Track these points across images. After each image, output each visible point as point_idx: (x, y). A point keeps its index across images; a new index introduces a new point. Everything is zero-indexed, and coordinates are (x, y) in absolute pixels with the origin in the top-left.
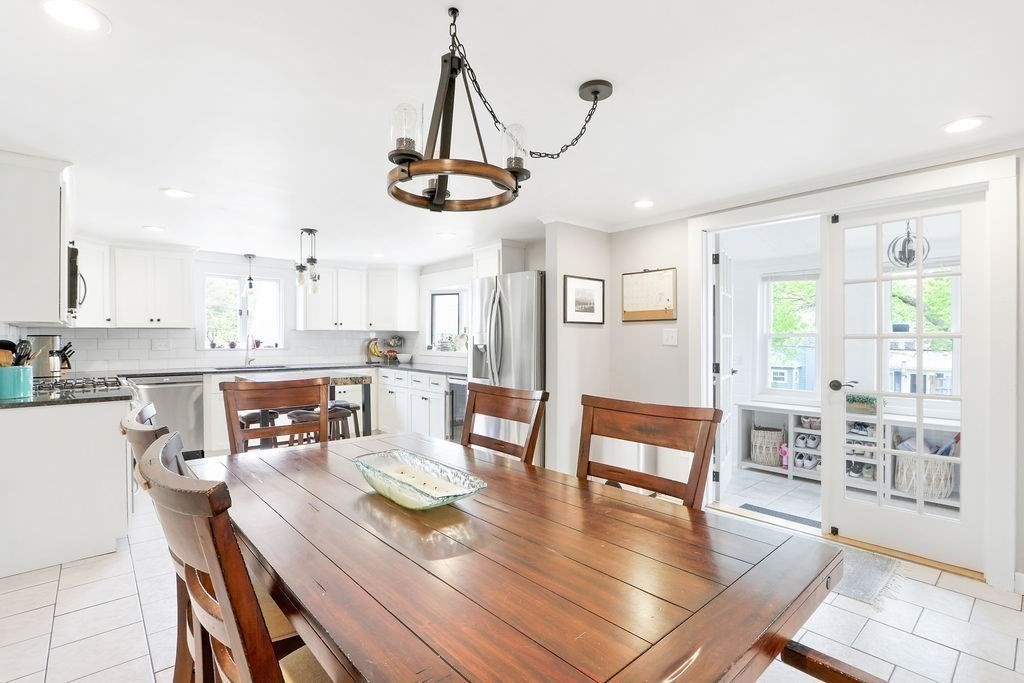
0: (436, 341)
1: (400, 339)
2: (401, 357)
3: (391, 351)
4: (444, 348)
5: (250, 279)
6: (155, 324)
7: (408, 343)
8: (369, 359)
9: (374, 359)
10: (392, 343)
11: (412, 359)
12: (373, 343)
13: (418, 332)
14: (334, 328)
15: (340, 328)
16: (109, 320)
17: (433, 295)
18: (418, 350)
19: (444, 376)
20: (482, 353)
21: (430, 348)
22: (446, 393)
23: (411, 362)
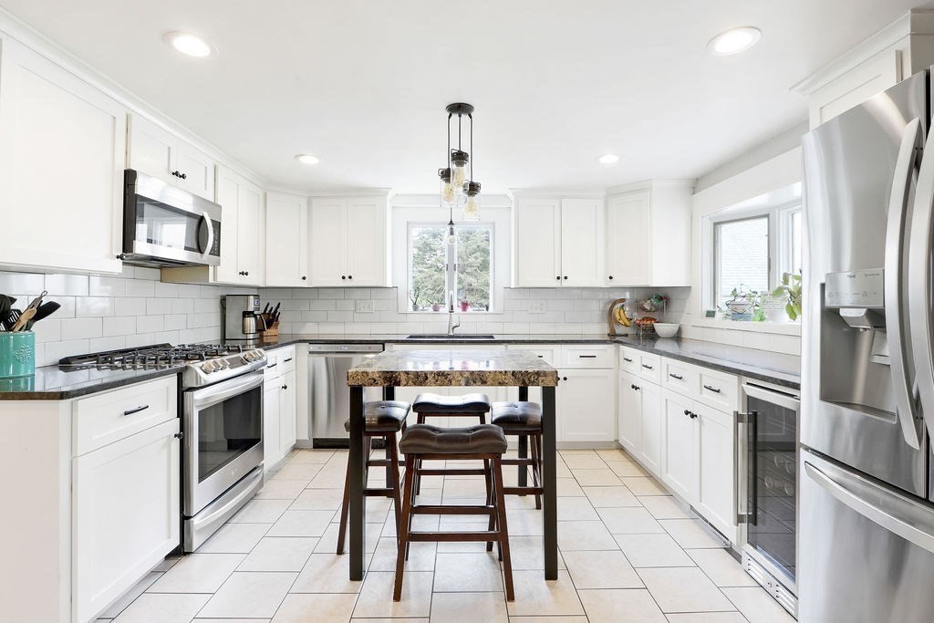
0: (721, 301)
1: (660, 300)
2: (661, 328)
3: (647, 319)
4: (737, 314)
5: (451, 223)
6: (348, 283)
7: (675, 306)
8: (612, 329)
9: (620, 330)
10: (647, 306)
11: (680, 330)
12: (619, 305)
13: (688, 289)
14: (556, 284)
15: (565, 283)
16: (304, 278)
17: (715, 224)
18: (690, 317)
19: (734, 378)
20: (854, 334)
21: (711, 314)
22: (738, 418)
23: (678, 337)
